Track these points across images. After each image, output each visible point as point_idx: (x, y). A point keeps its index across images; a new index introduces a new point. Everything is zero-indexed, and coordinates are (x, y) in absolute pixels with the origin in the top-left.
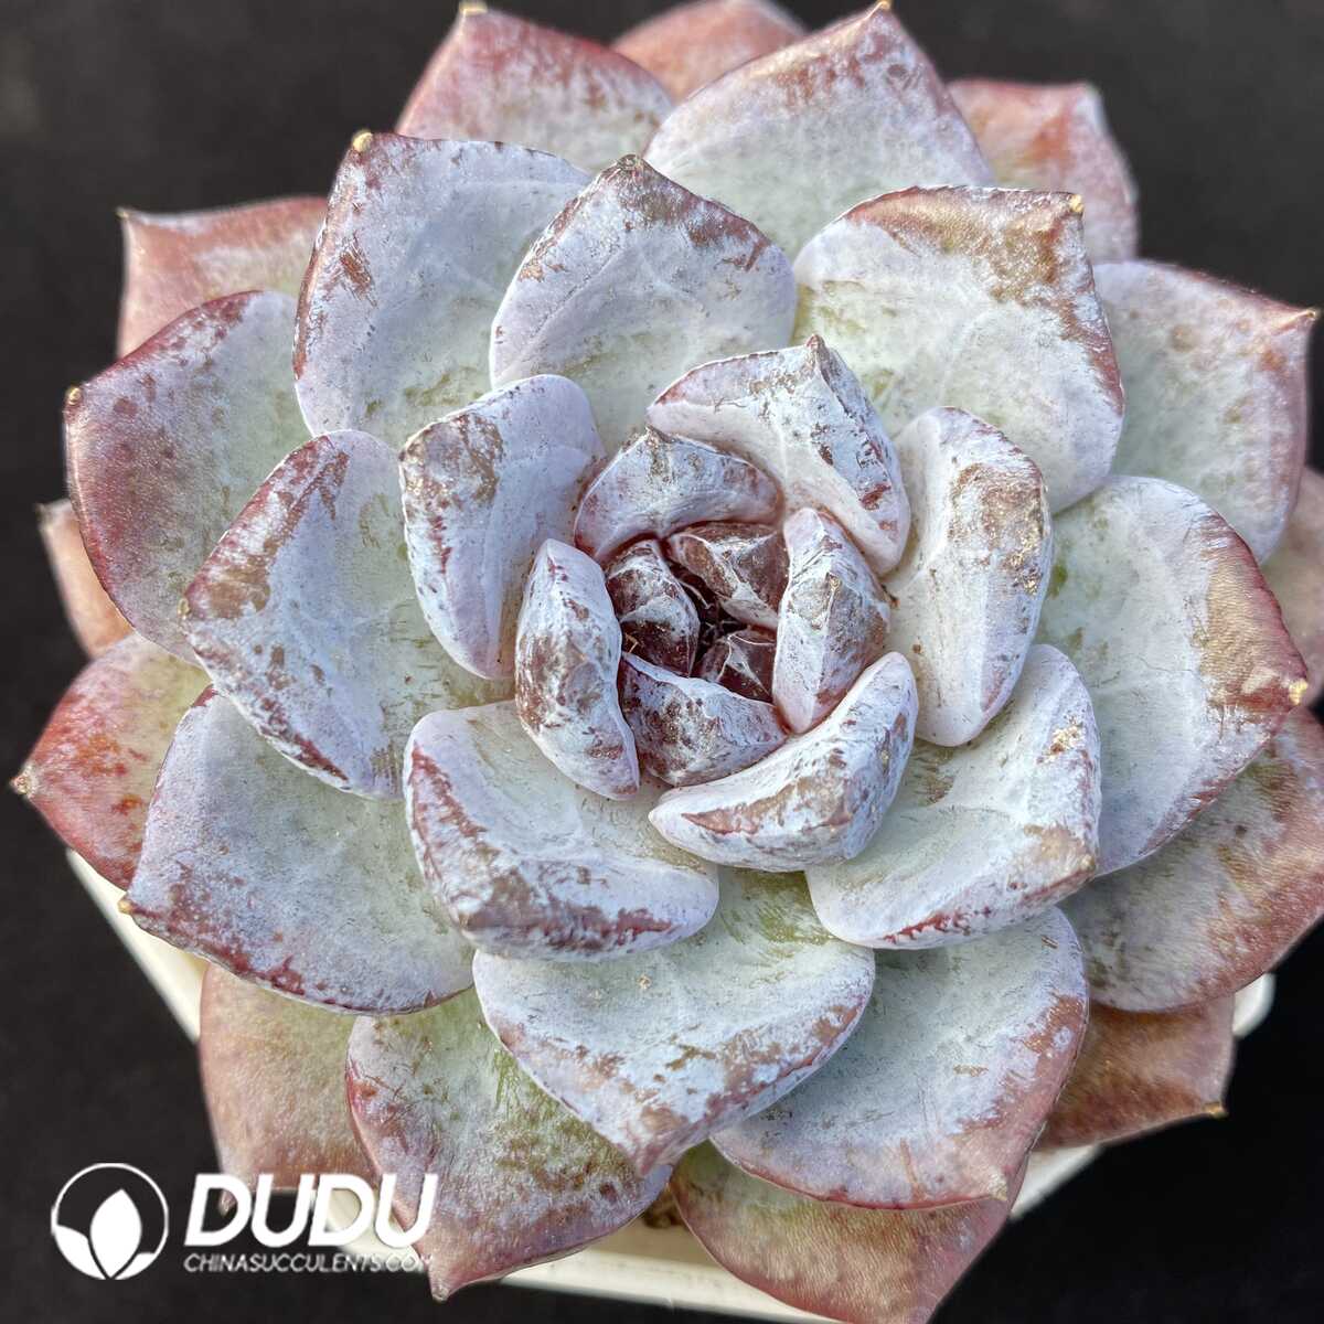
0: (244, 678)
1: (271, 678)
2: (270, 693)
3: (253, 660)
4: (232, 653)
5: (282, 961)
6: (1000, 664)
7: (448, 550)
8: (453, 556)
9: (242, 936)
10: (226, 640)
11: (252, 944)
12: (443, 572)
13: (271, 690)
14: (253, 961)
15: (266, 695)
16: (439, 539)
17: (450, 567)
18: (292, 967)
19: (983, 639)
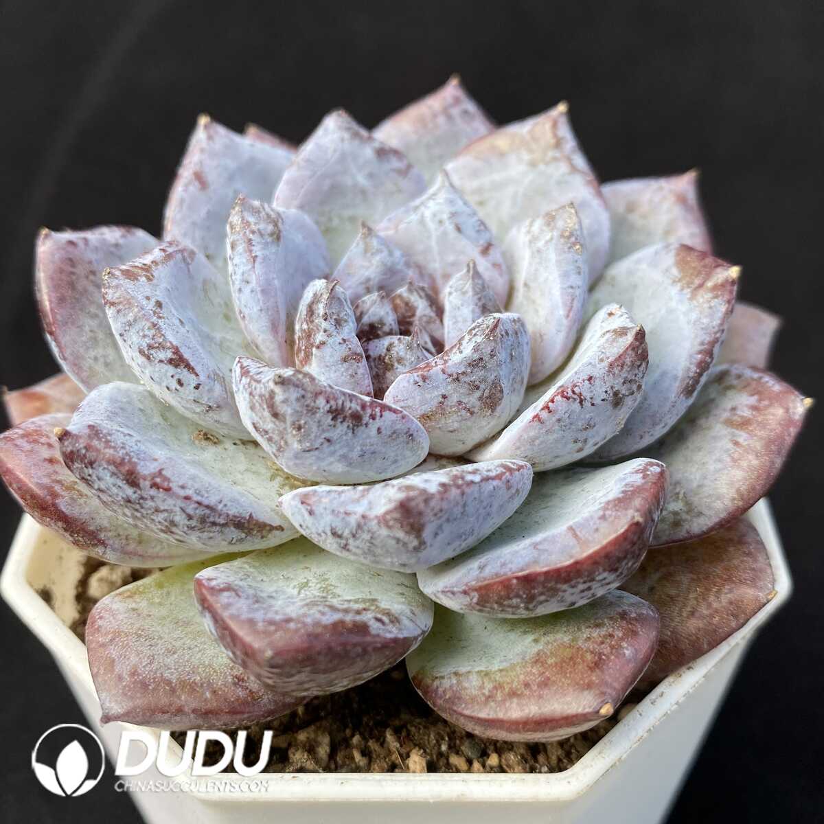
0: (139, 312)
1: (155, 313)
2: (154, 319)
3: (144, 302)
4: (133, 298)
5: (157, 470)
6: (570, 290)
7: (256, 256)
8: (259, 260)
9: (132, 454)
10: (129, 291)
11: (139, 459)
12: (254, 267)
13: (155, 318)
14: (139, 467)
15: (152, 320)
16: (251, 251)
17: (257, 265)
18: (164, 472)
19: (558, 281)
